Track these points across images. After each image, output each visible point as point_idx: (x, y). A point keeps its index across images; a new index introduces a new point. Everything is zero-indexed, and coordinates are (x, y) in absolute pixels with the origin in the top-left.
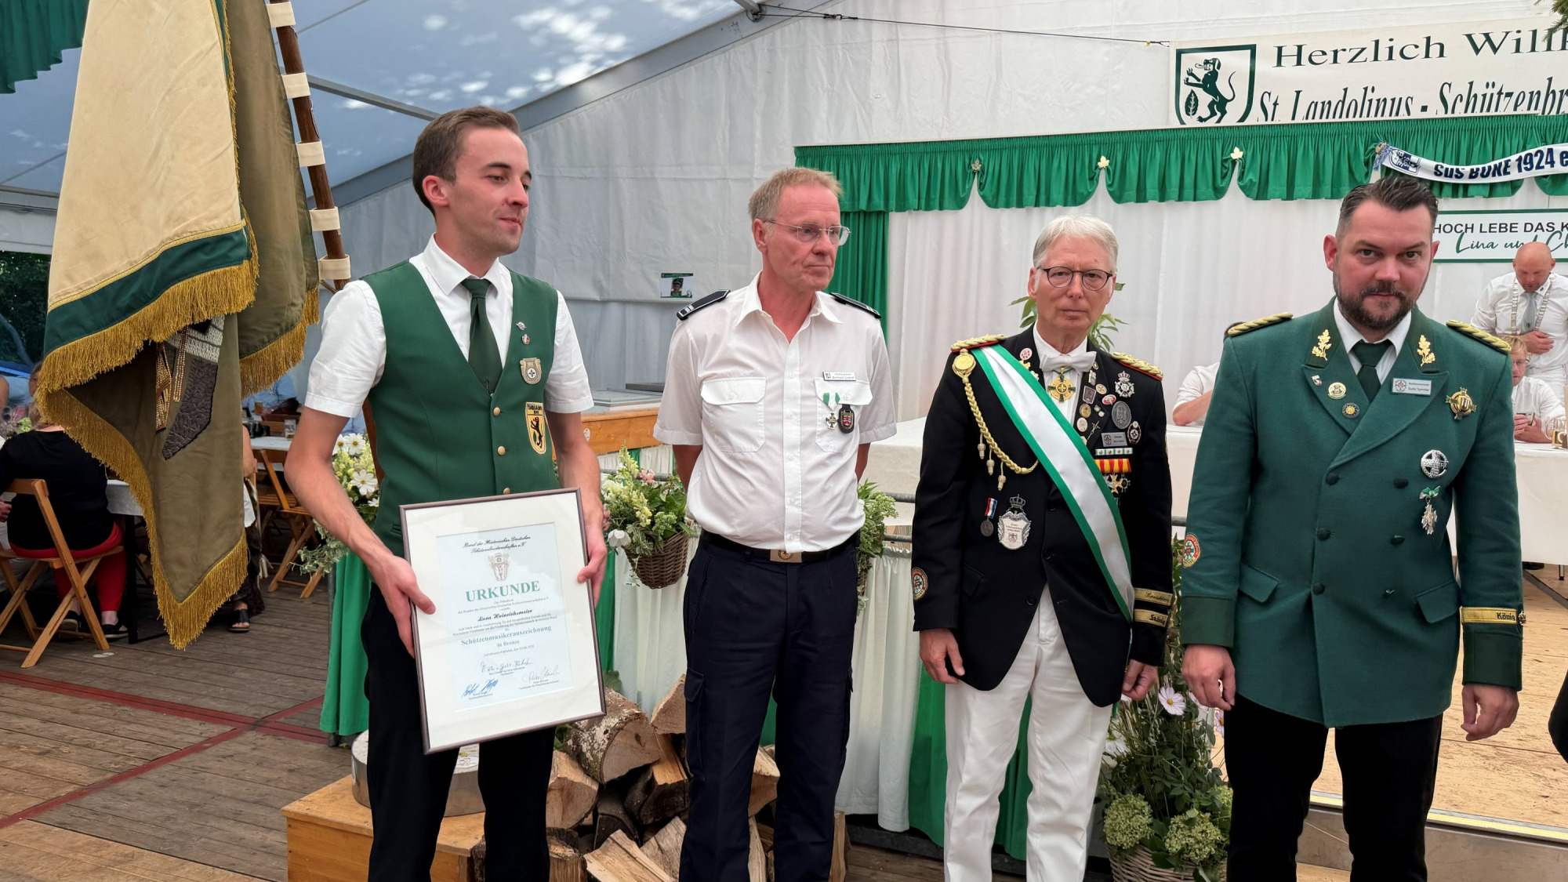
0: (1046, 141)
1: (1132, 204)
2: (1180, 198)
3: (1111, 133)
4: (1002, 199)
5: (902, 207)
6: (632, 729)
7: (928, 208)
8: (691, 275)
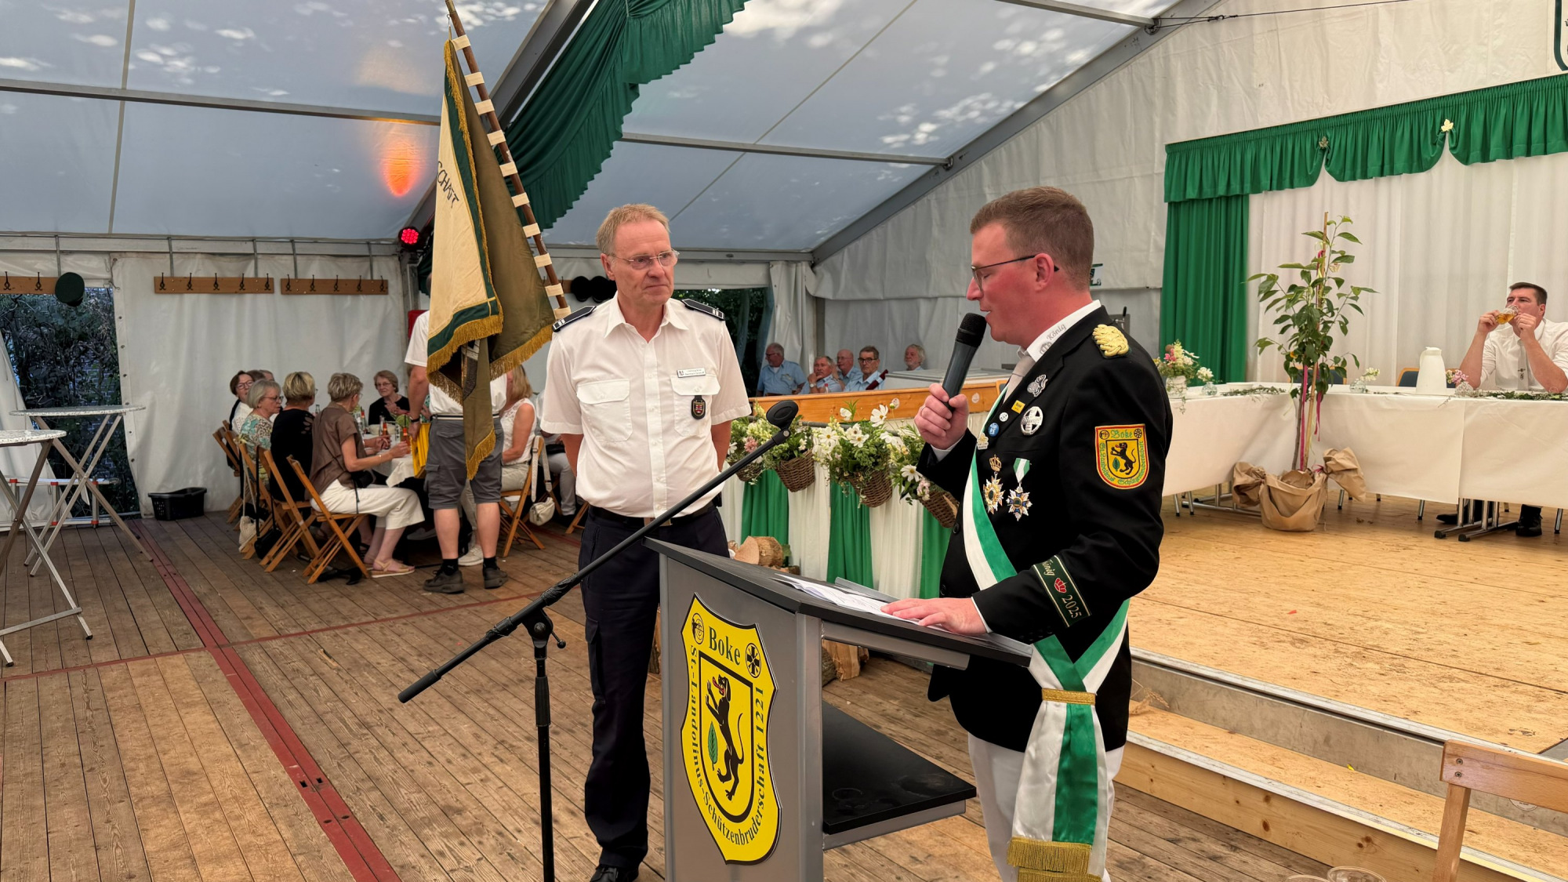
0: (1390, 111)
1: (1480, 164)
2: (1528, 154)
3: (1455, 95)
4: (1348, 172)
5: (1257, 190)
7: (1280, 187)
8: (1101, 265)
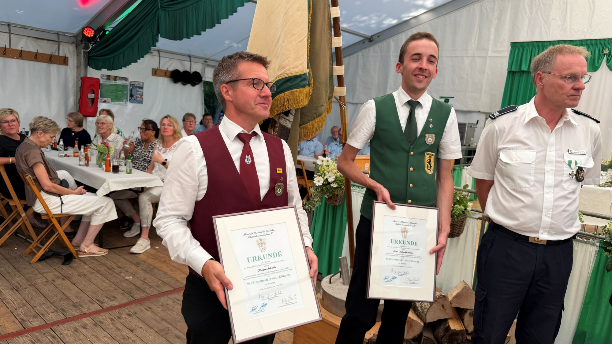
6: (441, 302)
8: (453, 97)
